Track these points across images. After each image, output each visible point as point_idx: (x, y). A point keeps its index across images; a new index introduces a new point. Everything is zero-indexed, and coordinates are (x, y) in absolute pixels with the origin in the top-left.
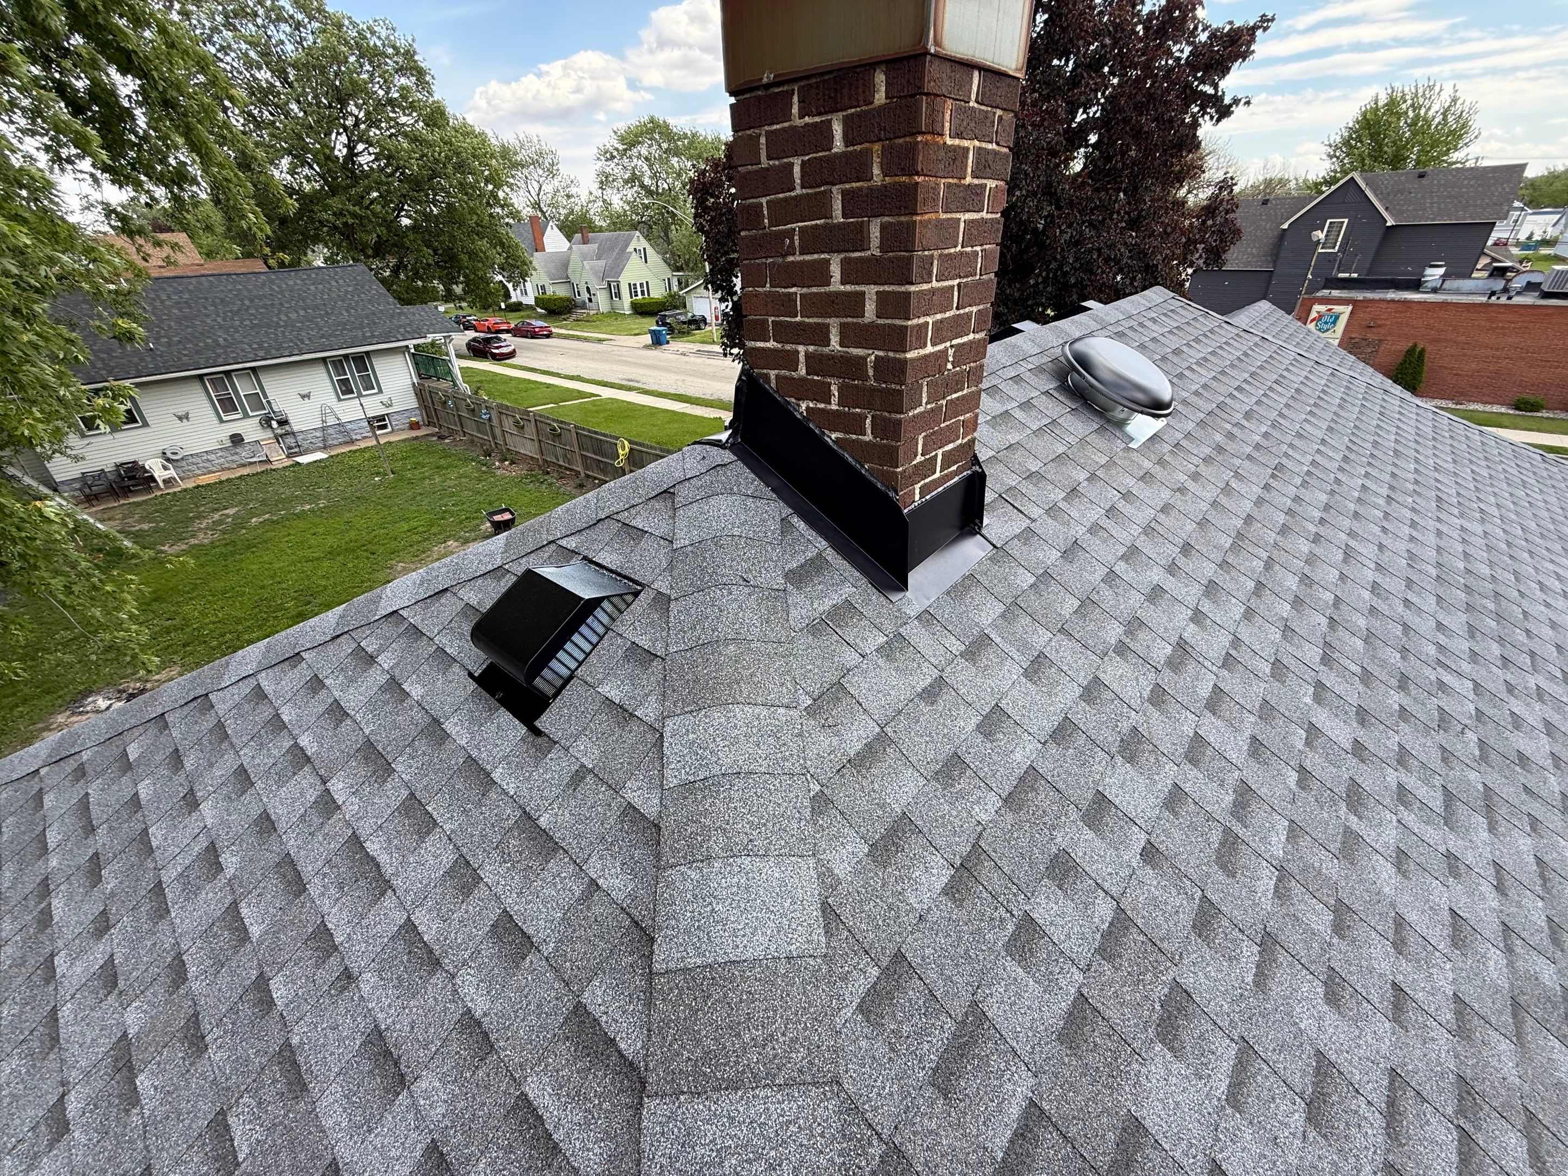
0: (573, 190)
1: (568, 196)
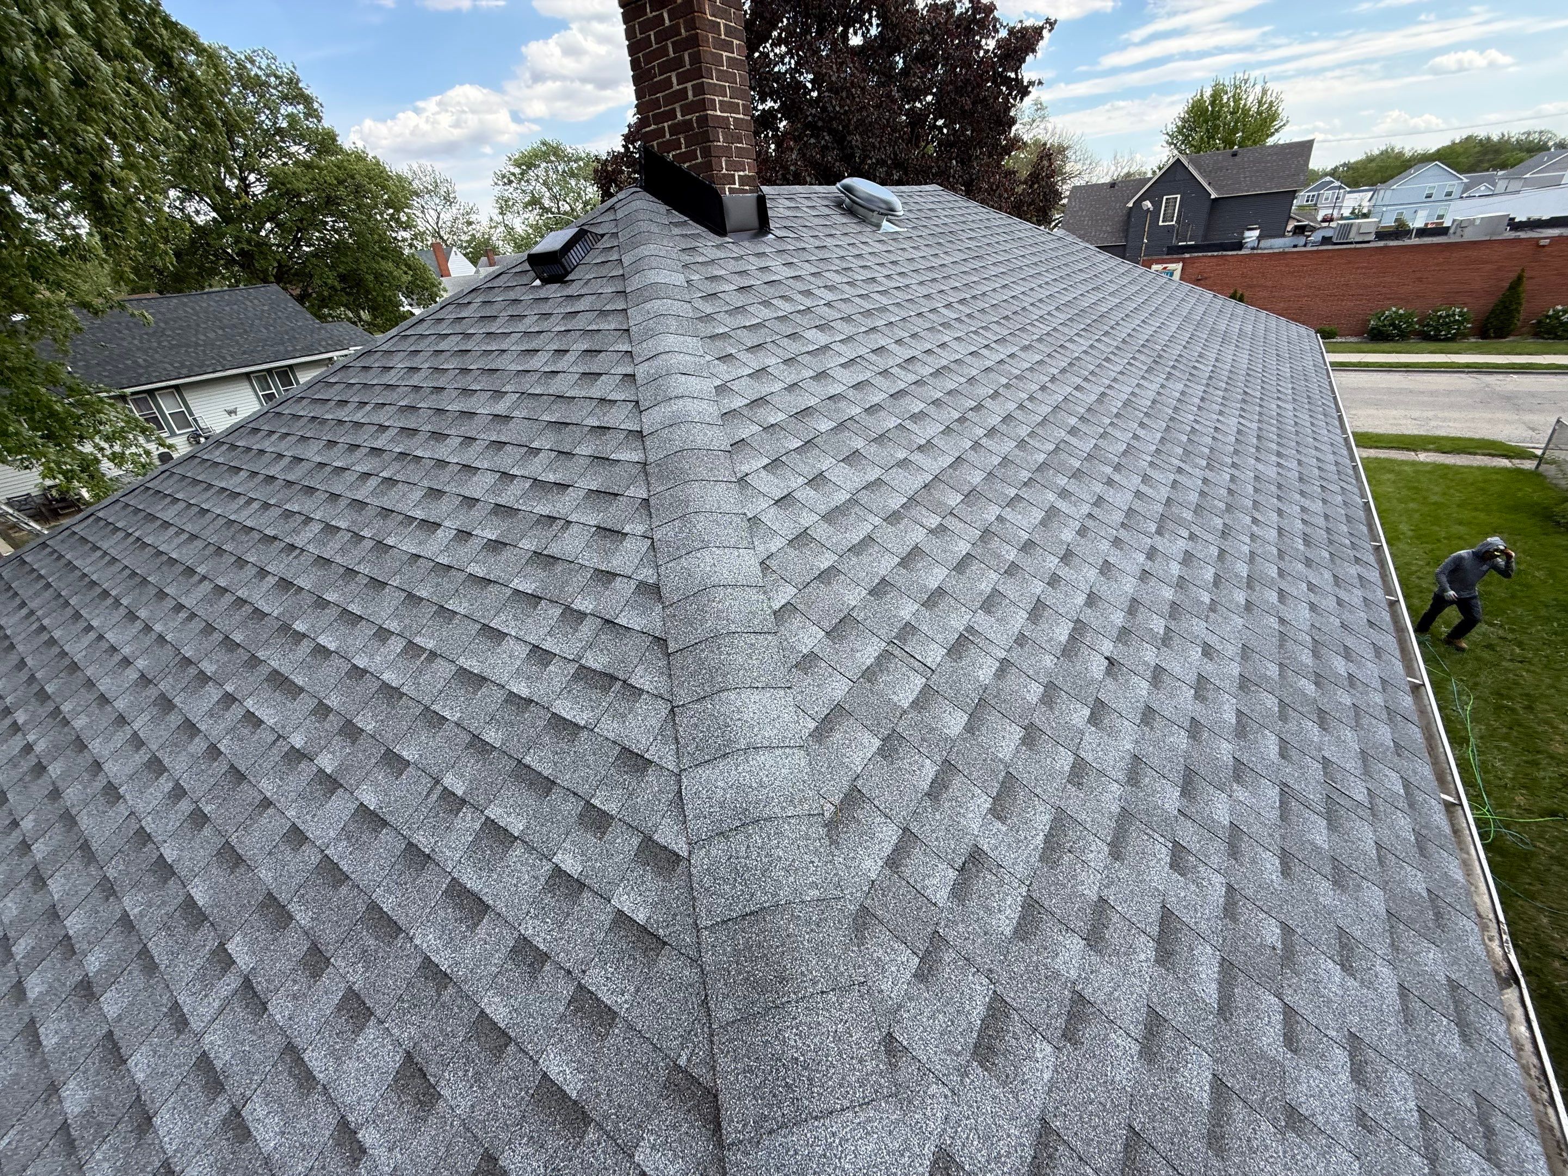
0: (473, 218)
1: (470, 223)
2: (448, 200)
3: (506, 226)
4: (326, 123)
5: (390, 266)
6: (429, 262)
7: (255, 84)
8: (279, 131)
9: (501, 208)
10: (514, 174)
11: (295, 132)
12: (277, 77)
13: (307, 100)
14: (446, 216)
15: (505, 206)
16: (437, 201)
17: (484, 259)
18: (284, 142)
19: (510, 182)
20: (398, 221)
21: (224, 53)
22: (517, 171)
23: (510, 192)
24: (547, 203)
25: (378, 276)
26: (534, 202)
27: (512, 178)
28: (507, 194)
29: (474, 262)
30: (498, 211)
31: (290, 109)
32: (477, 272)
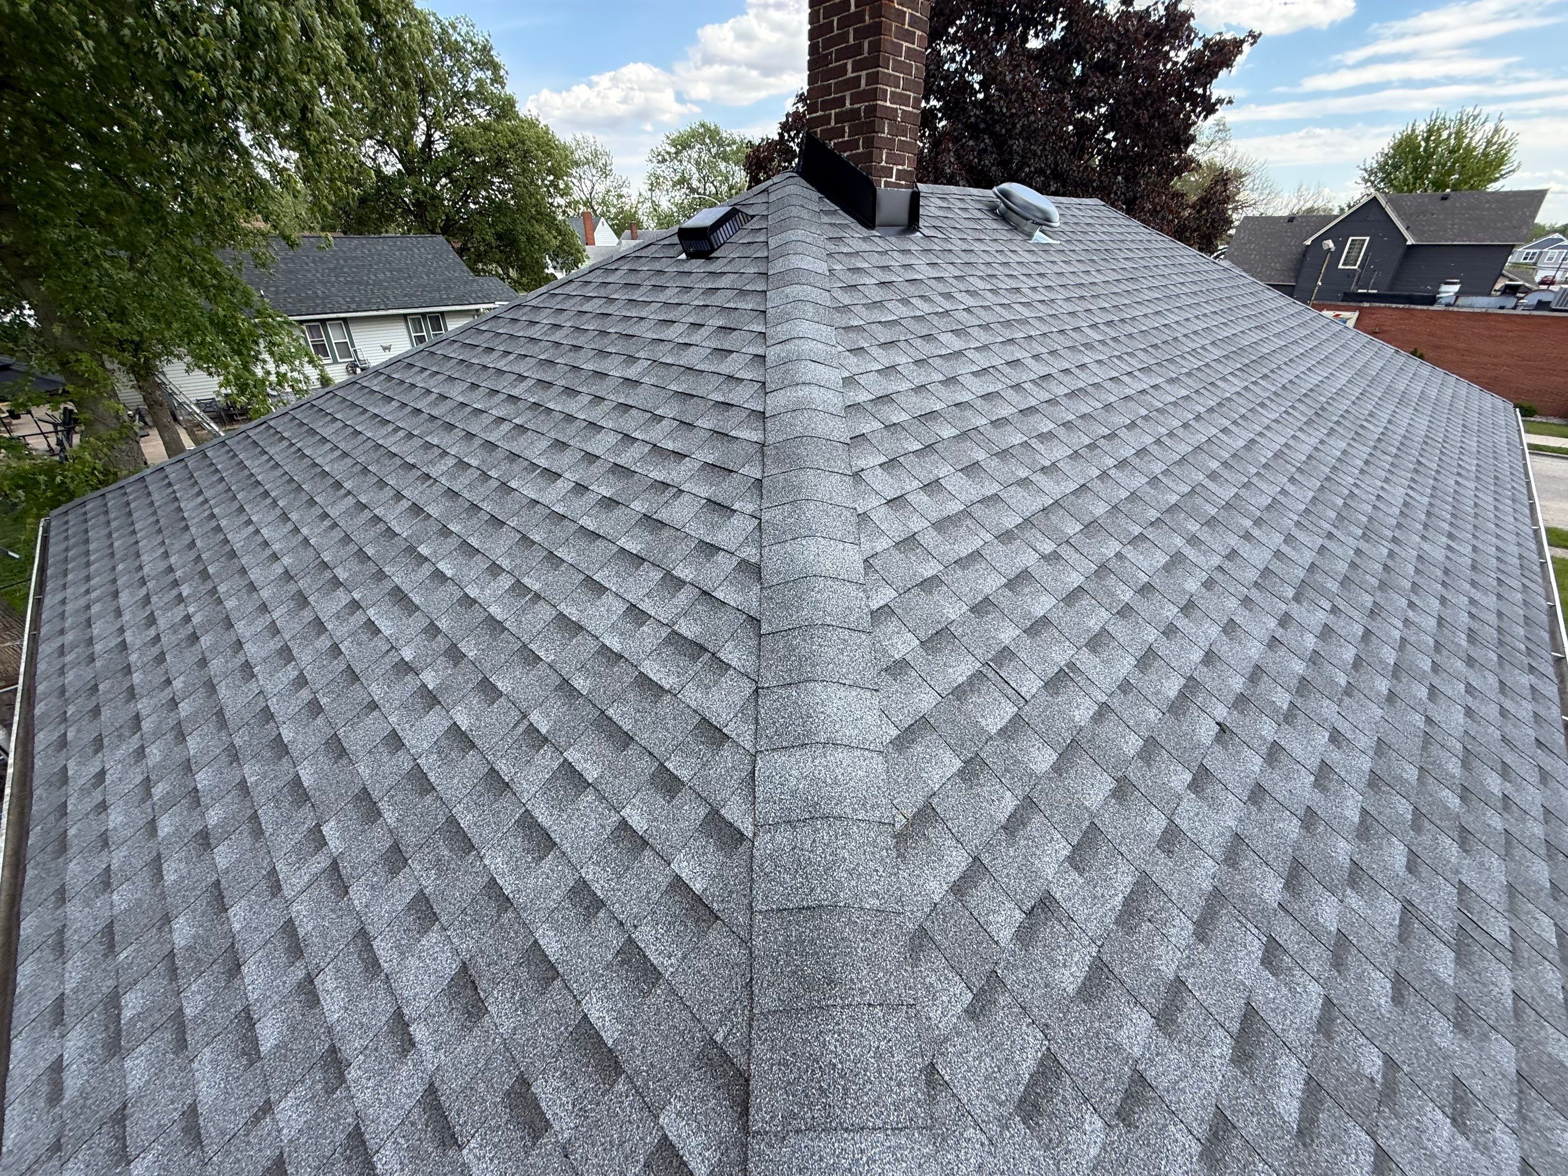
0: (624, 191)
1: (620, 196)
2: (605, 172)
3: (653, 202)
4: (508, 90)
5: (542, 229)
6: (577, 229)
7: (454, 50)
8: (467, 94)
9: (652, 184)
10: (669, 153)
11: (481, 96)
12: (473, 44)
13: (495, 67)
14: (600, 188)
15: (655, 183)
16: (594, 171)
17: (627, 232)
18: (469, 104)
19: (664, 160)
20: (556, 187)
21: (432, 19)
22: (673, 150)
23: (664, 170)
24: (695, 184)
25: (530, 239)
26: (683, 181)
27: (667, 157)
28: (659, 172)
29: (618, 234)
30: (647, 187)
31: (480, 74)
32: (619, 243)
